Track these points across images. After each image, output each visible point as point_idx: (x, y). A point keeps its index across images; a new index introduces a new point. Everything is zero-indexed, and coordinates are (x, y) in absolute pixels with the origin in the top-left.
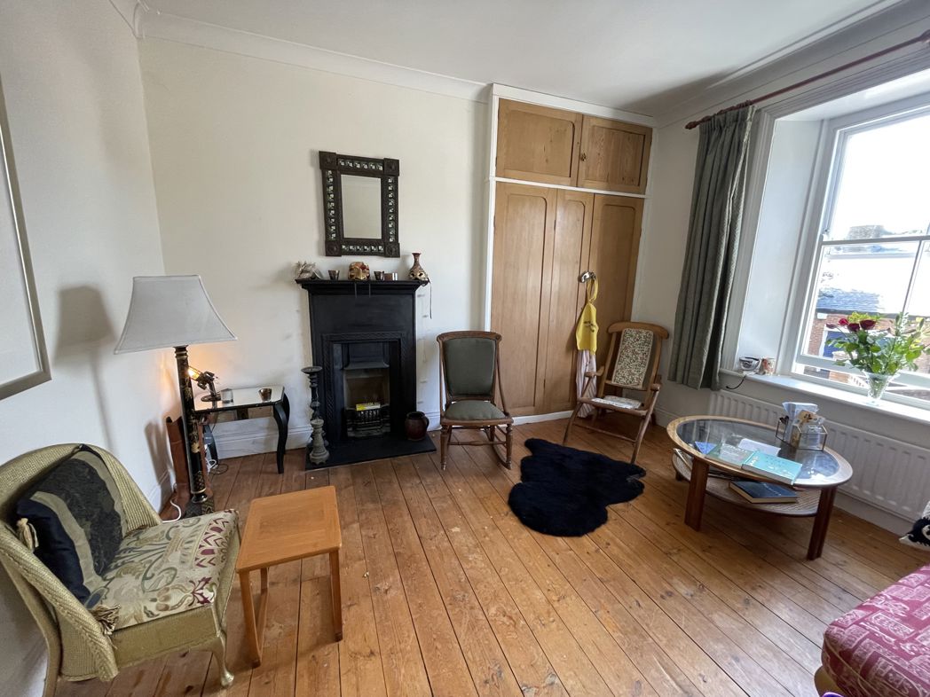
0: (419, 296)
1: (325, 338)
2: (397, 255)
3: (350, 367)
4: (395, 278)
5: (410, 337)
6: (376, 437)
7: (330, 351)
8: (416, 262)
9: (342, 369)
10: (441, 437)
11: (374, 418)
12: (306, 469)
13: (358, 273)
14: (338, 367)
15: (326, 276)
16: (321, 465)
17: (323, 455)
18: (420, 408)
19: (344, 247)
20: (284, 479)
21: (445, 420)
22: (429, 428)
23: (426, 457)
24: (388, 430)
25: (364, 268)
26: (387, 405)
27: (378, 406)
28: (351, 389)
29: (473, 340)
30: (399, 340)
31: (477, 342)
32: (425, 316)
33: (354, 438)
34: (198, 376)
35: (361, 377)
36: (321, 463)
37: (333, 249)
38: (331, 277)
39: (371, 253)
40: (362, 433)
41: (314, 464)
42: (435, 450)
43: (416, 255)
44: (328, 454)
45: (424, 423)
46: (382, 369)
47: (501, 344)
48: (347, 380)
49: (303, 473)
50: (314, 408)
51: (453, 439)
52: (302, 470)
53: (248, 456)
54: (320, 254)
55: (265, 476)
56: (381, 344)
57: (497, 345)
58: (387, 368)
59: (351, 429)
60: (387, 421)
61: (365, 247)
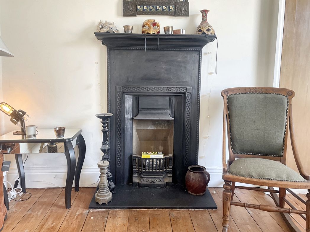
0: (206, 54)
1: (118, 90)
2: (186, 14)
3: (139, 117)
4: (184, 32)
5: (195, 92)
6: (159, 186)
7: (123, 102)
8: (204, 19)
9: (132, 119)
10: (223, 194)
11: (158, 168)
12: (90, 208)
13: (149, 29)
14: (128, 116)
15: (121, 31)
16: (104, 206)
17: (107, 196)
18: (201, 163)
19: (138, 7)
20: (68, 215)
21: (228, 175)
22: (210, 185)
23: (206, 214)
24: (170, 180)
25: (154, 24)
26: (171, 155)
27: (162, 156)
28: (140, 139)
29: (261, 96)
30: (184, 94)
31: (266, 97)
32: (211, 73)
33: (138, 184)
34: (11, 112)
35: (149, 128)
36: (104, 204)
37: (129, 9)
38: (125, 32)
39: (163, 13)
40: (145, 181)
41: (98, 203)
42: (216, 208)
43: (204, 12)
44: (111, 195)
45: (205, 178)
46: (168, 121)
47: (293, 100)
48: (137, 130)
49: (86, 211)
50: (104, 151)
51: (235, 199)
52: (86, 209)
53: (50, 188)
54: (118, 15)
55: (54, 208)
56: (168, 98)
57: (289, 101)
58: (172, 120)
59: (136, 175)
60: (169, 172)
61: (158, 7)
